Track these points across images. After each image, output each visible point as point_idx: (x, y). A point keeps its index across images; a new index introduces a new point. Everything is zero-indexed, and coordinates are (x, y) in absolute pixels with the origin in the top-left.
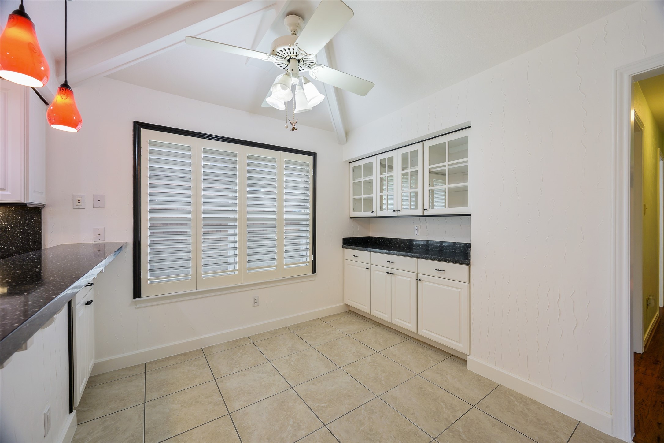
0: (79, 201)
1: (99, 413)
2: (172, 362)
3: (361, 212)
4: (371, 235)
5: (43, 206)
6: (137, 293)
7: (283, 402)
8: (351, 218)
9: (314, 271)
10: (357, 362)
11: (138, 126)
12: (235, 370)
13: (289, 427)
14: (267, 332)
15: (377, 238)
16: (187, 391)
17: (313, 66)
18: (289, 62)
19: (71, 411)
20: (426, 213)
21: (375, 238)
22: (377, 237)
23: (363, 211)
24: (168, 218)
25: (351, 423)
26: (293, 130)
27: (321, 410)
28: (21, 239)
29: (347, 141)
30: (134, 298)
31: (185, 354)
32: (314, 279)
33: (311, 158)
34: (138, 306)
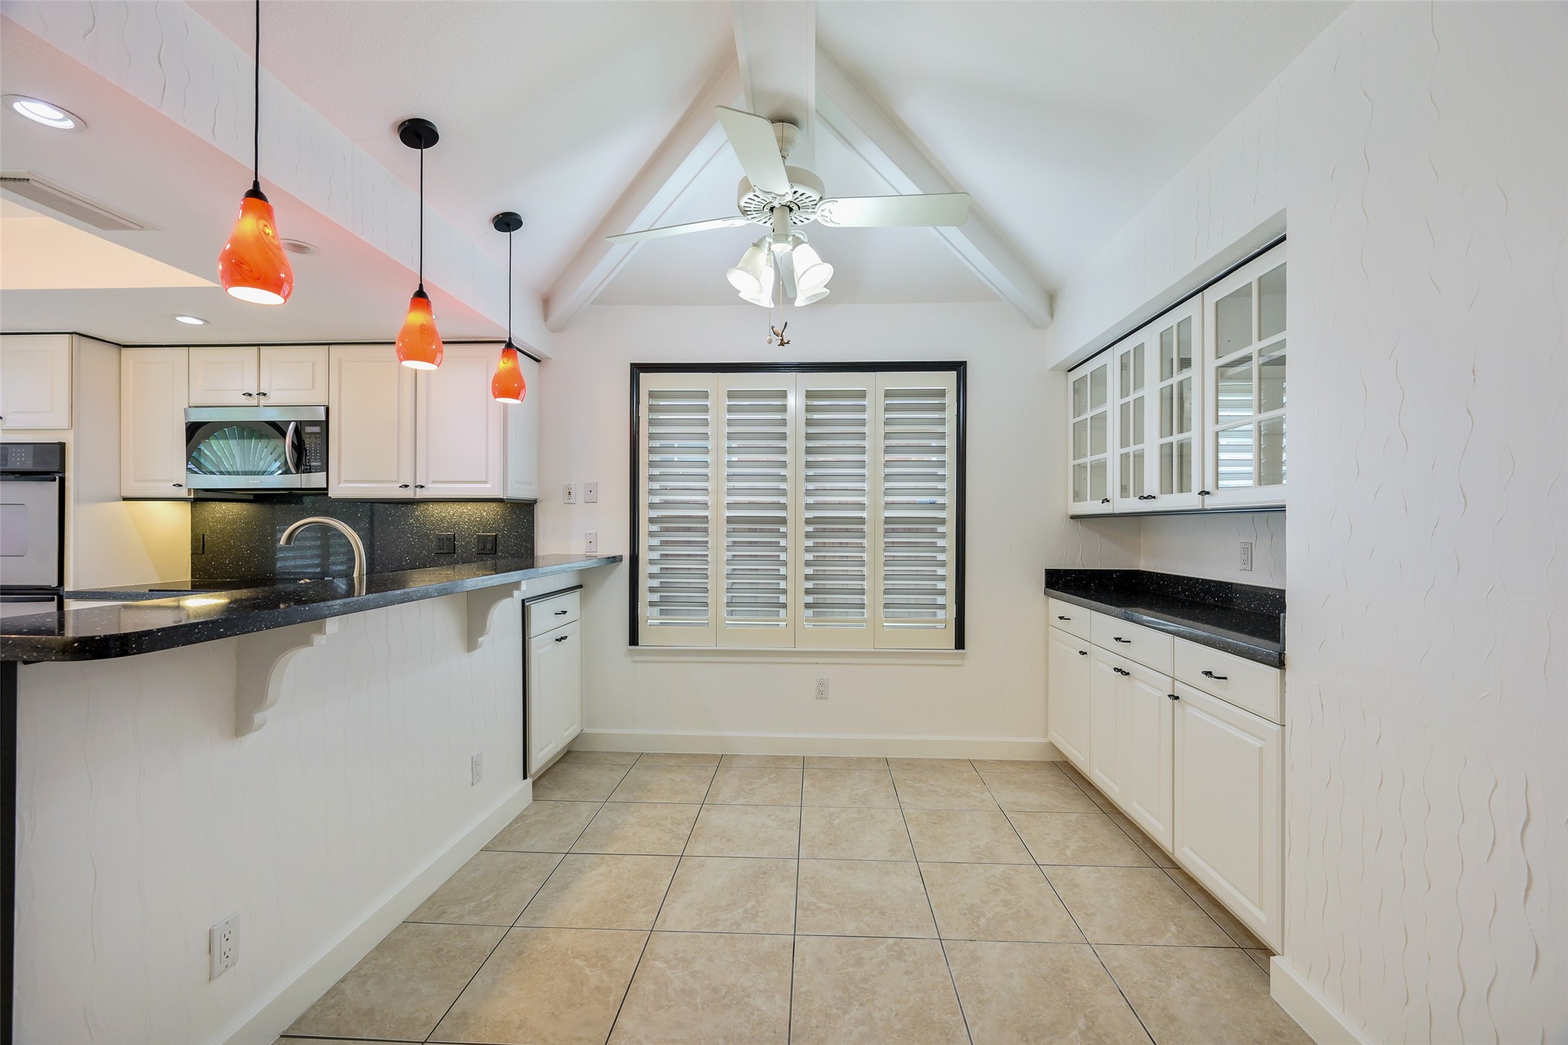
0: (570, 493)
1: (558, 795)
2: (672, 762)
3: (1086, 500)
4: (1144, 565)
5: (535, 501)
6: (634, 640)
7: (764, 873)
8: (1073, 517)
9: (960, 643)
10: (965, 865)
11: (638, 369)
12: (741, 801)
13: (741, 910)
14: (843, 758)
15: (1154, 576)
16: (658, 806)
17: (818, 205)
18: (772, 211)
19: (525, 777)
20: (1210, 503)
21: (1150, 573)
22: (1154, 573)
23: (1091, 500)
24: (689, 517)
25: (841, 953)
26: (782, 344)
27: (812, 910)
28: (516, 545)
29: (1052, 316)
30: (630, 645)
31: (695, 756)
32: (959, 662)
33: (952, 375)
34: (636, 658)
